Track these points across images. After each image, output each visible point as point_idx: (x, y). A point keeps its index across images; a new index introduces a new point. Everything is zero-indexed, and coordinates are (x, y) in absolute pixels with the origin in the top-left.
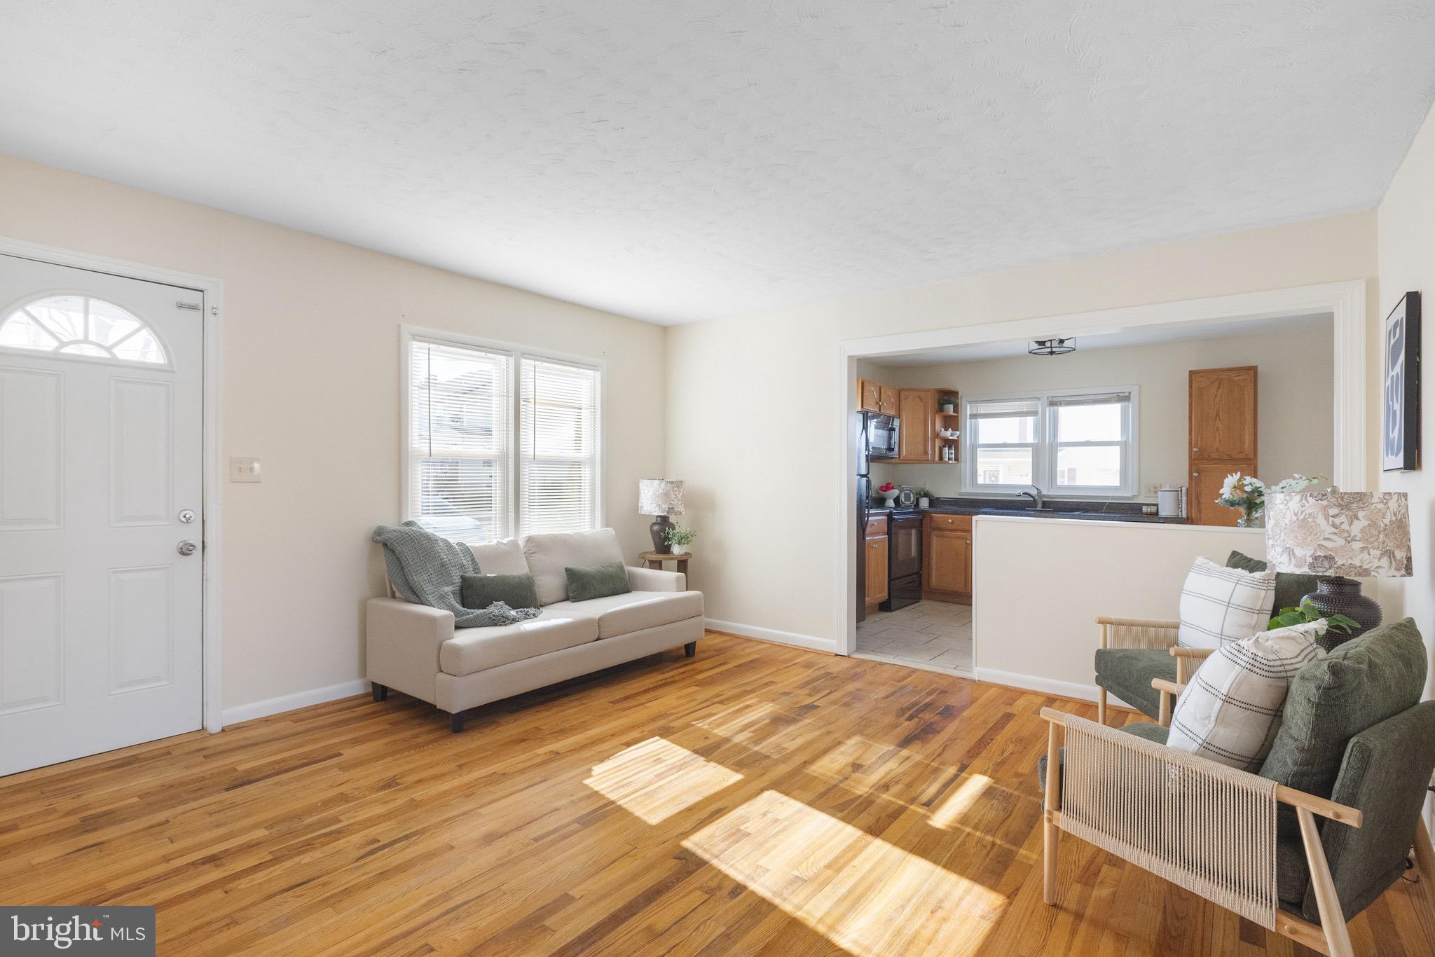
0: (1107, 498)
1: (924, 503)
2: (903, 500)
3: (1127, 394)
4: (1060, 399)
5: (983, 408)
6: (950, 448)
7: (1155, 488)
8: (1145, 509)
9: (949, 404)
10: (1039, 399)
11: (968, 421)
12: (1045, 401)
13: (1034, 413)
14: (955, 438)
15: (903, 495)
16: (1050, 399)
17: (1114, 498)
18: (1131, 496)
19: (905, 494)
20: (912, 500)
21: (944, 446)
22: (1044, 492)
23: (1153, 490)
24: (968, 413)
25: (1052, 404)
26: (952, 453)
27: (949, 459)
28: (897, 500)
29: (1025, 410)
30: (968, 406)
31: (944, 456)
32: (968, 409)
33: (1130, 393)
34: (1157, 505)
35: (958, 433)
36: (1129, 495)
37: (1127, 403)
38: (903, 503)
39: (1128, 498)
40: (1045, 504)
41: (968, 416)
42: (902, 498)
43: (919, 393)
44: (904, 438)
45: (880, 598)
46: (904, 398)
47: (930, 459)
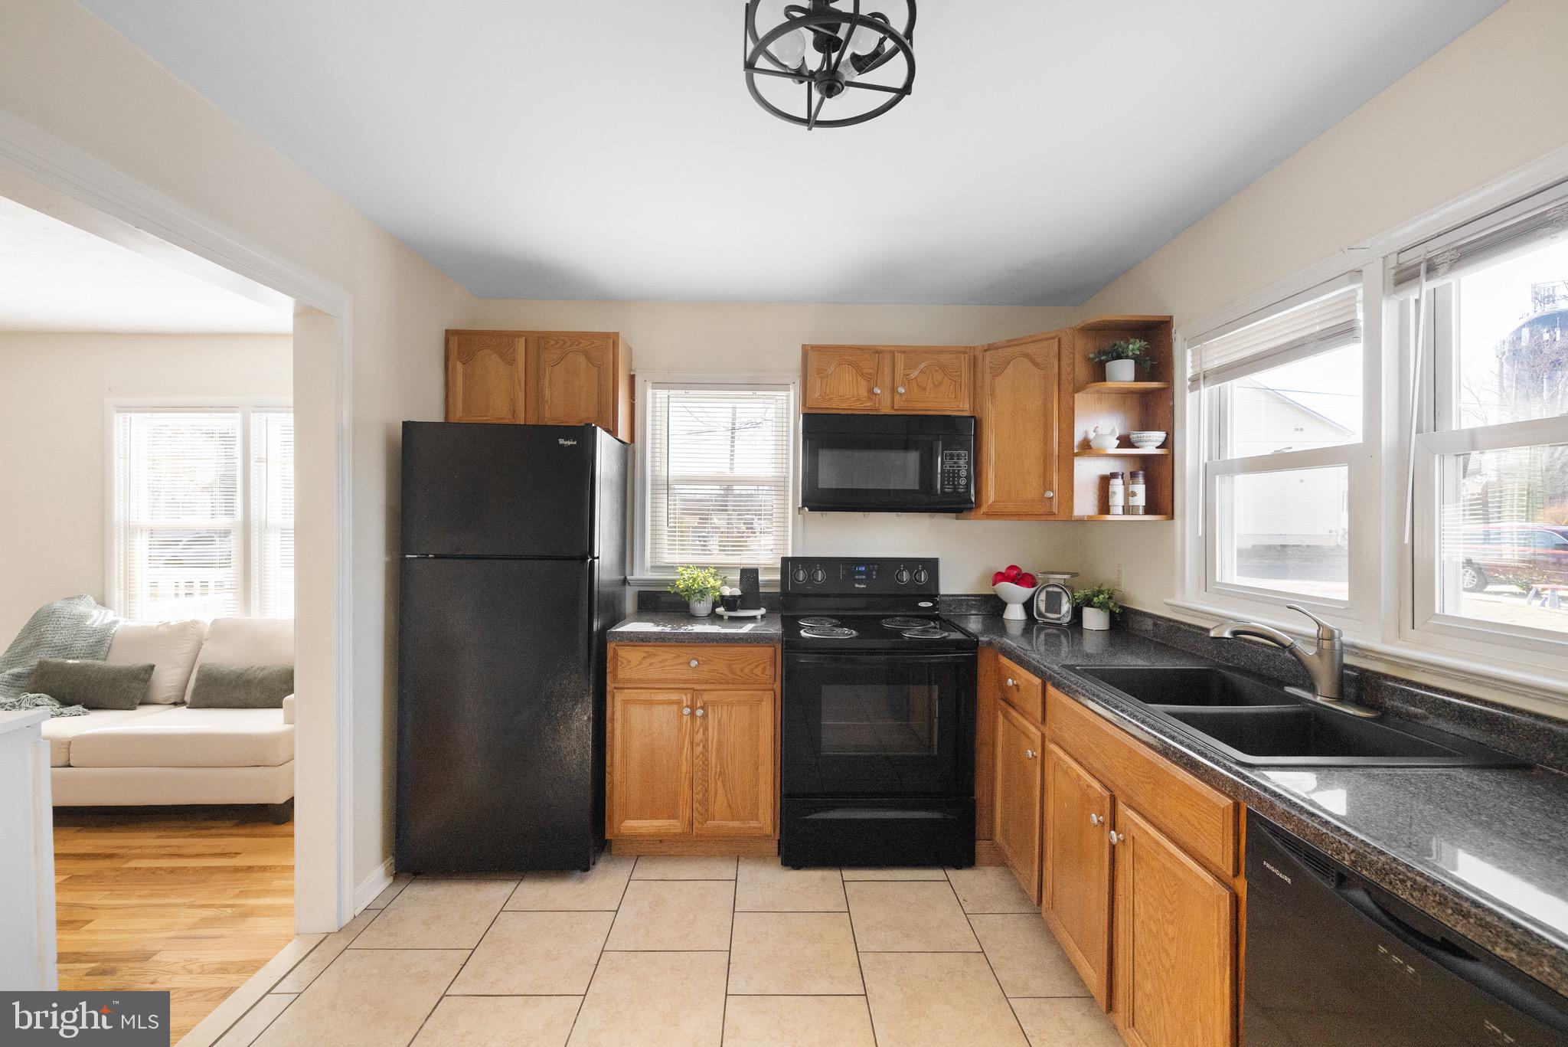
1: (1094, 620)
2: (1043, 607)
4: (1430, 250)
5: (1220, 351)
6: (1130, 479)
9: (1119, 357)
10: (1357, 274)
11: (1190, 398)
13: (1343, 332)
14: (1152, 449)
15: (1043, 596)
16: (1394, 260)
19: (1047, 592)
20: (1064, 610)
21: (1115, 476)
24: (1189, 373)
25: (1404, 277)
26: (1134, 494)
27: (1128, 509)
28: (1028, 606)
29: (1317, 329)
30: (1189, 353)
31: (1111, 503)
32: (1187, 362)
35: (1159, 436)
38: (1040, 614)
41: (1189, 382)
42: (1041, 603)
43: (1030, 349)
44: (993, 462)
45: (737, 824)
46: (991, 368)
47: (1055, 510)
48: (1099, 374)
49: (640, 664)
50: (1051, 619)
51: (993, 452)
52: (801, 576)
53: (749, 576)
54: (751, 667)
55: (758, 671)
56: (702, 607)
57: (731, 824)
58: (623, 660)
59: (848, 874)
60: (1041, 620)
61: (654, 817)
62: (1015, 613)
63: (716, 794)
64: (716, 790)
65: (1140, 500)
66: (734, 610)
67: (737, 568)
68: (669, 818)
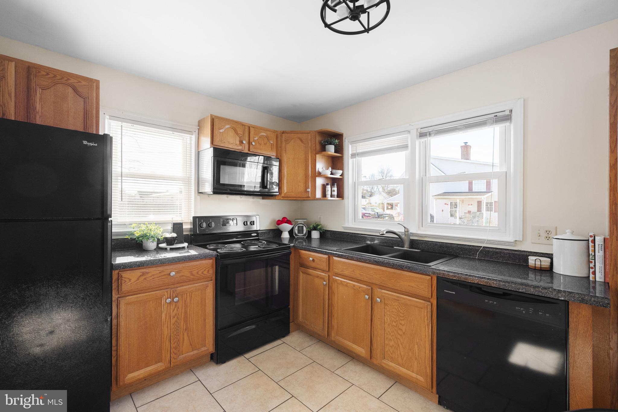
0: (482, 241)
1: (315, 235)
2: (297, 232)
3: (507, 113)
4: (430, 129)
5: (361, 147)
6: (332, 185)
7: (548, 232)
8: (532, 260)
9: (330, 144)
10: (409, 132)
11: (351, 161)
12: (414, 133)
13: (405, 147)
14: (338, 176)
15: (297, 228)
16: (419, 130)
17: (489, 241)
18: (512, 241)
19: (298, 226)
20: (304, 232)
21: (327, 184)
22: (412, 230)
23: (544, 235)
24: (350, 153)
25: (422, 135)
26: (334, 191)
27: (332, 196)
28: (291, 232)
29: (396, 145)
30: (350, 146)
31: (327, 193)
32: (349, 149)
33: (511, 111)
34: (550, 256)
35: (340, 172)
36: (509, 238)
37: (507, 124)
38: (296, 235)
39: (509, 243)
40: (413, 243)
41: (350, 156)
42: (296, 231)
43: (300, 136)
44: (286, 177)
45: (195, 352)
46: (285, 140)
47: (310, 196)
48: (323, 149)
49: (138, 279)
50: (300, 236)
51: (286, 173)
52: (204, 225)
53: (177, 227)
54: (202, 271)
55: (205, 272)
56: (151, 245)
57: (192, 353)
58: (125, 279)
59: (248, 355)
60: (296, 237)
61: (147, 366)
62: (286, 235)
63: (183, 340)
64: (184, 338)
65: (335, 193)
66: (173, 245)
67: (170, 223)
68: (156, 363)
